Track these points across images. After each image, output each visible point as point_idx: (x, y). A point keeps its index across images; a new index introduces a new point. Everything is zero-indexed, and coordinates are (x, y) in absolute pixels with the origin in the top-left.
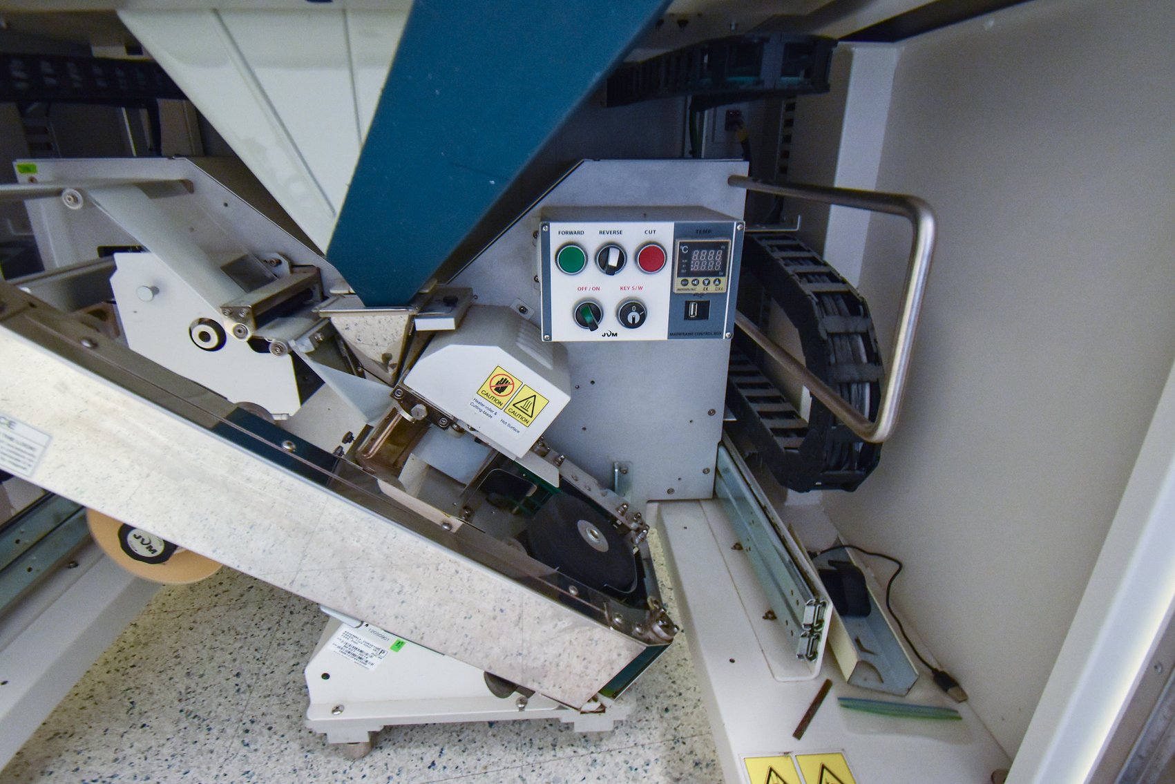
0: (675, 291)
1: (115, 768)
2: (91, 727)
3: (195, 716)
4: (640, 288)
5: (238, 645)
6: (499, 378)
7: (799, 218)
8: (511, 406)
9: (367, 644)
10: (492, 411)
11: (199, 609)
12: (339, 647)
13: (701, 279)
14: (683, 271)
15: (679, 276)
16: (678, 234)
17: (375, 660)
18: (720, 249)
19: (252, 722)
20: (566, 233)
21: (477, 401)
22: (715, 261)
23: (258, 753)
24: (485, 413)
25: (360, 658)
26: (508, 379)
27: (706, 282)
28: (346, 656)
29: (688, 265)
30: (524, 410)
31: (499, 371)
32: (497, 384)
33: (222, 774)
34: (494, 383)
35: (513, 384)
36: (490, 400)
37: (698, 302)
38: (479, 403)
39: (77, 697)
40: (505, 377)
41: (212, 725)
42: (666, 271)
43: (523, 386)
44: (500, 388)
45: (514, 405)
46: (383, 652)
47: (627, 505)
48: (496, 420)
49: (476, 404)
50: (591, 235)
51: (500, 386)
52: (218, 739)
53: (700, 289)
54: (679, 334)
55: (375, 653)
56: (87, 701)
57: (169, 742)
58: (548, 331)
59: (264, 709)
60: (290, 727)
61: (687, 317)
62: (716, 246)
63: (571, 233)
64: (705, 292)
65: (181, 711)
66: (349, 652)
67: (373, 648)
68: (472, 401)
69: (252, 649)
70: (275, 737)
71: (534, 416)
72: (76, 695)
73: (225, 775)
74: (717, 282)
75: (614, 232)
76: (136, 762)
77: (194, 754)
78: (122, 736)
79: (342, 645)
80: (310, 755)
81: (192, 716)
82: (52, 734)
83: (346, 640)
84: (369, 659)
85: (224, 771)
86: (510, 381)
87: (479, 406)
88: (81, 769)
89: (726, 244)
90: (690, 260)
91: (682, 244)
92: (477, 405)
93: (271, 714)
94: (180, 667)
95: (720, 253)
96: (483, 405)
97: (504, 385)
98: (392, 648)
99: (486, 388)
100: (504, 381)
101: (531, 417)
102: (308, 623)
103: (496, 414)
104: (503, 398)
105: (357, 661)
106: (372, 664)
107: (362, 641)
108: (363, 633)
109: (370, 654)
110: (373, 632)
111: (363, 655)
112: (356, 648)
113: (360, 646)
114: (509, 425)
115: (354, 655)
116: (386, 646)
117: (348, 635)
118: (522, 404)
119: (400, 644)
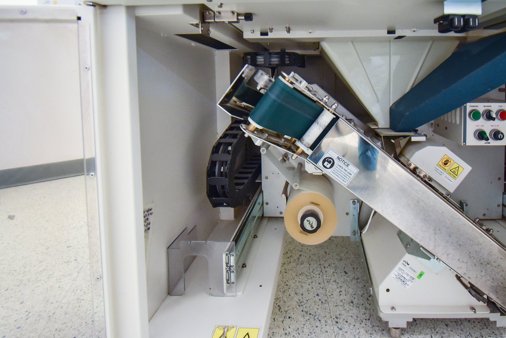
3: (310, 314)
6: (445, 159)
8: (449, 171)
9: (408, 275)
10: (442, 173)
12: (396, 275)
17: (409, 283)
19: (337, 318)
20: (472, 106)
23: (348, 333)
24: (439, 173)
25: (404, 281)
26: (449, 160)
28: (397, 280)
30: (454, 172)
31: (446, 156)
32: (445, 162)
34: (443, 161)
35: (451, 162)
36: (442, 168)
40: (448, 159)
41: (320, 318)
43: (454, 162)
44: (445, 164)
45: (450, 170)
48: (443, 176)
49: (436, 169)
50: (481, 107)
51: (446, 162)
55: (410, 279)
57: (305, 326)
58: (465, 142)
59: (338, 312)
63: (474, 106)
66: (399, 278)
68: (435, 168)
70: (351, 327)
71: (458, 175)
75: (489, 106)
77: (319, 332)
83: (399, 272)
84: (407, 282)
86: (450, 161)
87: (437, 170)
93: (343, 315)
96: (439, 170)
97: (447, 162)
98: (417, 277)
99: (440, 163)
101: (457, 175)
103: (443, 174)
104: (447, 168)
105: (402, 283)
106: (408, 285)
107: (405, 273)
108: (406, 269)
109: (408, 279)
110: (411, 268)
111: (404, 280)
112: (402, 276)
113: (404, 275)
114: (448, 179)
115: (401, 280)
116: (415, 276)
117: (400, 269)
118: (454, 170)
119: (421, 275)
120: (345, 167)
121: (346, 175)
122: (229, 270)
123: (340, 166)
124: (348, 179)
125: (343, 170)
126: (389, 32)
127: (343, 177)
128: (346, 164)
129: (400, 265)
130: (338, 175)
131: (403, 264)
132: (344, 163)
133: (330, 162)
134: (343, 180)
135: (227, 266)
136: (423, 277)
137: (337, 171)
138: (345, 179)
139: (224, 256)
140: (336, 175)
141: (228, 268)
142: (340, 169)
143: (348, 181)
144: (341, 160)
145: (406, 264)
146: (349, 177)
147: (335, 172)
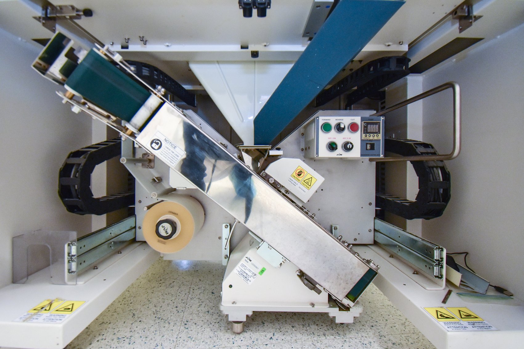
0: (363, 139)
1: (131, 334)
2: (117, 321)
3: (162, 319)
4: (350, 138)
5: (174, 298)
6: (299, 171)
7: (394, 134)
8: (303, 182)
9: (250, 271)
10: (296, 183)
11: (154, 287)
12: (238, 271)
13: (372, 135)
14: (365, 132)
15: (364, 133)
16: (363, 119)
17: (251, 279)
18: (377, 124)
19: (187, 322)
20: (325, 120)
21: (291, 179)
22: (376, 129)
23: (193, 331)
24: (293, 184)
25: (246, 278)
26: (302, 171)
27: (374, 136)
28: (240, 276)
29: (367, 130)
30: (307, 183)
31: (299, 168)
33: (179, 337)
34: (297, 172)
35: (304, 173)
36: (295, 179)
37: (370, 144)
38: (291, 180)
39: (109, 312)
40: (301, 170)
41: (170, 322)
42: (359, 132)
43: (308, 173)
44: (299, 175)
45: (304, 181)
46: (255, 275)
47: (342, 236)
48: (297, 187)
50: (333, 120)
51: (299, 173)
52: (174, 326)
53: (371, 138)
54: (365, 155)
55: (252, 275)
56: (114, 313)
57: (153, 327)
58: (317, 153)
59: (191, 318)
60: (204, 324)
61: (367, 149)
62: (376, 124)
63: (326, 120)
64: (373, 139)
65: (155, 317)
66: (242, 274)
67: (251, 273)
69: (180, 300)
70: (198, 327)
72: (109, 311)
73: (180, 338)
74: (377, 136)
75: (341, 120)
76: (140, 332)
77: (165, 330)
78: (132, 324)
79: (240, 270)
80: (215, 333)
81: (161, 319)
82: (101, 323)
83: (241, 268)
84: (249, 278)
85: (180, 336)
86: (303, 172)
88: (116, 334)
89: (379, 123)
90: (367, 128)
91: (364, 123)
92: (290, 181)
93: (195, 319)
94: (151, 304)
95: (377, 126)
96: (293, 181)
97: (301, 173)
98: (259, 273)
99: (295, 174)
100: (301, 172)
101: (310, 186)
102: (201, 293)
103: (297, 184)
104: (300, 178)
105: (244, 279)
106: (250, 281)
107: (248, 269)
108: (249, 265)
109: (250, 275)
110: (253, 264)
111: (247, 276)
112: (245, 272)
113: (247, 272)
114: (302, 189)
115: (244, 276)
116: (257, 271)
117: (243, 265)
118: (307, 181)
119: (262, 271)
120: (172, 149)
121: (173, 157)
122: (70, 259)
123: (168, 148)
124: (176, 161)
125: (170, 152)
126: (242, 48)
127: (170, 159)
128: (173, 146)
129: (243, 261)
130: (166, 156)
131: (245, 260)
132: (172, 145)
133: (157, 144)
134: (170, 161)
135: (69, 255)
136: (264, 273)
137: (164, 153)
138: (172, 160)
139: (66, 246)
140: (164, 157)
141: (70, 257)
142: (167, 151)
143: (175, 162)
144: (168, 142)
145: (248, 260)
146: (177, 159)
147: (162, 154)
